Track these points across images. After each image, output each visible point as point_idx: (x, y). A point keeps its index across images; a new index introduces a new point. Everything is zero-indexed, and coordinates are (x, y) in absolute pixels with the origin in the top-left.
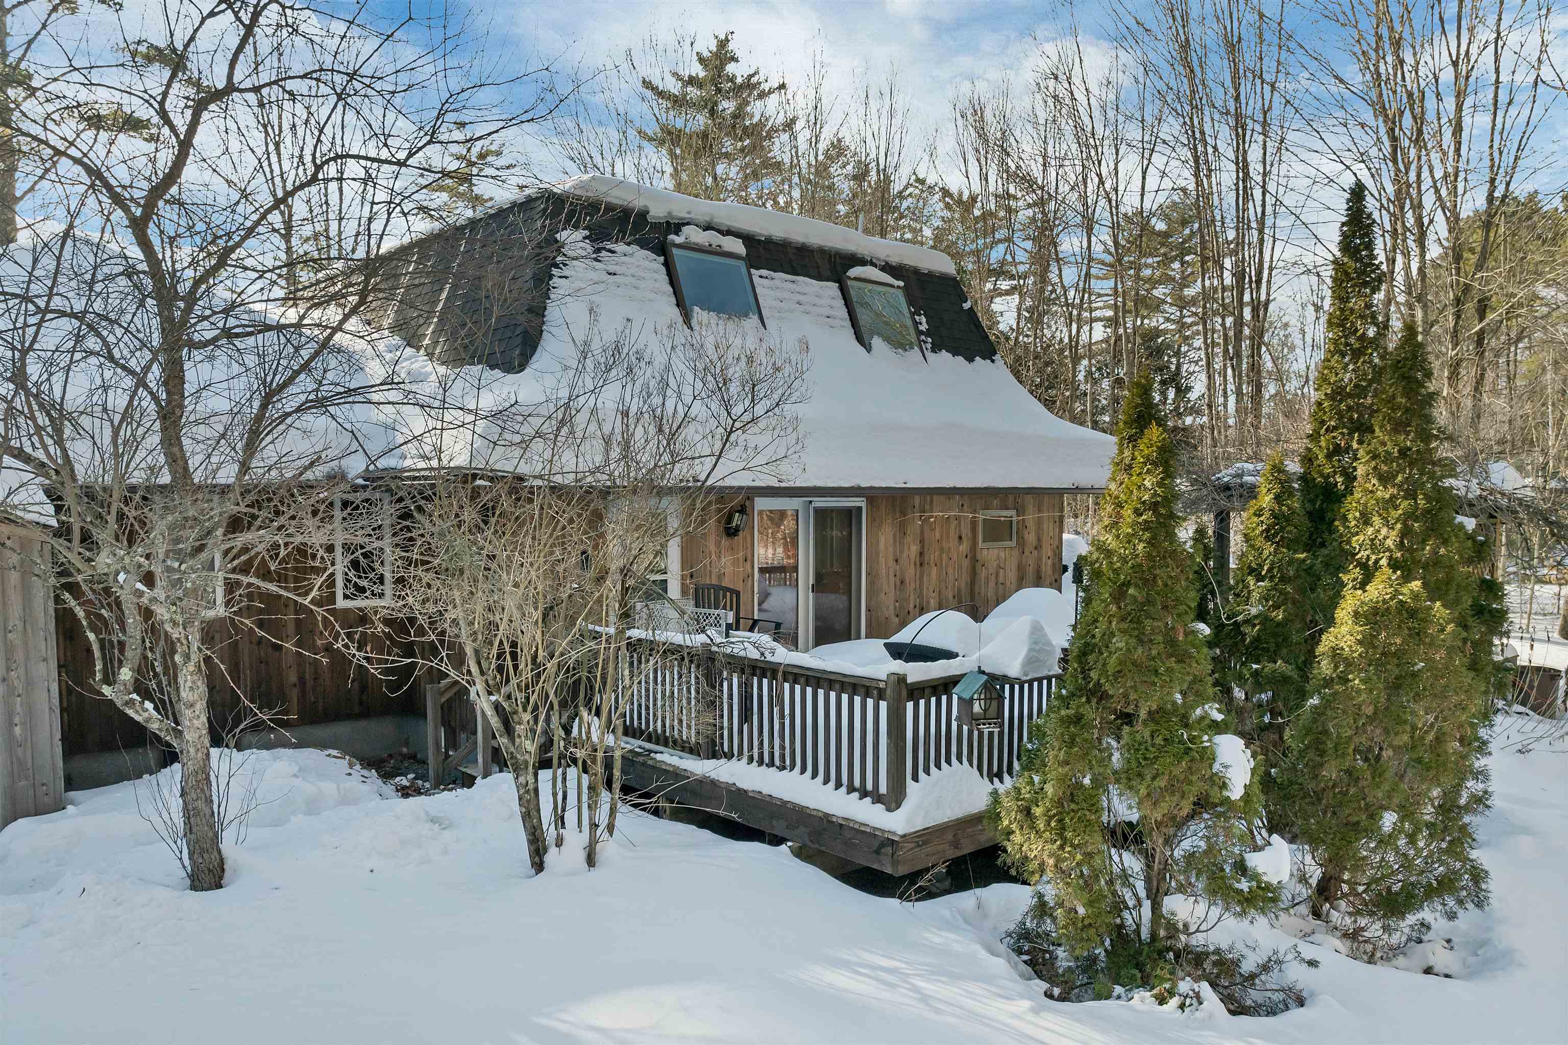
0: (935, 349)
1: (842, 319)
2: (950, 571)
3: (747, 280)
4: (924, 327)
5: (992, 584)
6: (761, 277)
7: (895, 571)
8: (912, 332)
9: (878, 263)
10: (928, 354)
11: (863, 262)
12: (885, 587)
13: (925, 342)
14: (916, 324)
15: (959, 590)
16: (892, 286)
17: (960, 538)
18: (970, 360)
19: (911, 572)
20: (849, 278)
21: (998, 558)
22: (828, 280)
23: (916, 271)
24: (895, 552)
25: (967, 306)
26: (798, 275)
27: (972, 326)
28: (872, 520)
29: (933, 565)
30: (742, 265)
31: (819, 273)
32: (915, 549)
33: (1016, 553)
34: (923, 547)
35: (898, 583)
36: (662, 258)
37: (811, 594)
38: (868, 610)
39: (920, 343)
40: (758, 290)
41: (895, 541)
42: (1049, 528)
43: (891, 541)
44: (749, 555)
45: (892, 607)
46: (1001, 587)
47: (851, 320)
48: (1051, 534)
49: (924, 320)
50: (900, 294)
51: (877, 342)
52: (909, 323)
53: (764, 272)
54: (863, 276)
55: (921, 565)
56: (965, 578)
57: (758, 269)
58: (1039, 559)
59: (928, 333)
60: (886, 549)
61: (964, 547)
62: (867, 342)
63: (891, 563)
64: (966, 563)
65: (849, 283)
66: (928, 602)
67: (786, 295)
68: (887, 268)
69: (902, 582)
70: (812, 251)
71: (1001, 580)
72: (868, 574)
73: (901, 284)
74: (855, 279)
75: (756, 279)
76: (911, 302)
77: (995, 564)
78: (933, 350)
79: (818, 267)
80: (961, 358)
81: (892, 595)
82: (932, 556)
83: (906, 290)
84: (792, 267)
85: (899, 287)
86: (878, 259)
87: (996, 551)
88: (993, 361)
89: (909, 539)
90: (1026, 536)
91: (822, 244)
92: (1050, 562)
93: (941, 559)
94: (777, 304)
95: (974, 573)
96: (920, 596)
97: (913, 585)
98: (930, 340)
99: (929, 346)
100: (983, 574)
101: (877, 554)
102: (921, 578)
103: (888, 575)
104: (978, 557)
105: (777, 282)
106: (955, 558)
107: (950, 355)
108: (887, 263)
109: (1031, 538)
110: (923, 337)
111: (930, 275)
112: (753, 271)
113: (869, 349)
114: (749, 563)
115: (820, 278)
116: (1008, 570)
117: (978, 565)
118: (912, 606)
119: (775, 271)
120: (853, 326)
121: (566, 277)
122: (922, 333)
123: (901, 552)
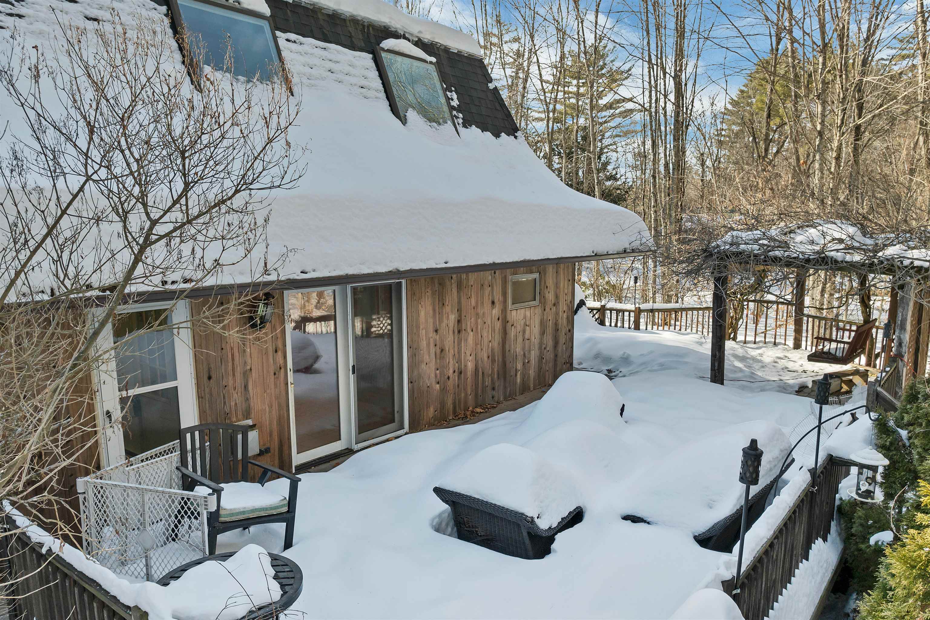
0: (466, 124)
1: (377, 91)
2: (485, 334)
3: (272, 44)
4: (455, 103)
5: (520, 339)
6: (288, 40)
7: (435, 341)
8: (446, 109)
9: (411, 38)
10: (460, 128)
11: (396, 35)
12: (426, 358)
13: (457, 118)
14: (448, 99)
15: (492, 350)
16: (424, 61)
17: (493, 303)
18: (497, 135)
19: (449, 341)
20: (383, 49)
21: (525, 317)
22: (361, 50)
23: (446, 50)
24: (434, 323)
25: (491, 86)
26: (330, 42)
27: (497, 104)
28: (412, 294)
29: (469, 330)
30: (265, 25)
31: (352, 42)
32: (453, 317)
33: (538, 311)
34: (460, 316)
35: (438, 351)
36: (164, 9)
37: (352, 376)
38: (411, 382)
39: (453, 118)
40: (284, 54)
41: (434, 310)
42: (564, 284)
43: (431, 312)
44: (280, 345)
45: (433, 375)
46: (527, 342)
47: (386, 91)
48: (566, 291)
49: (455, 96)
50: (432, 68)
51: (412, 115)
52: (443, 100)
53: (292, 36)
54: (397, 49)
55: (459, 332)
56: (498, 338)
57: (284, 31)
58: (557, 314)
59: (459, 109)
60: (426, 321)
61: (496, 312)
62: (402, 115)
63: (432, 334)
64: (498, 325)
65: (384, 55)
66: (466, 366)
67: (317, 61)
68: (419, 43)
69: (442, 350)
70: (344, 20)
71: (527, 336)
72: (409, 347)
73: (434, 60)
74: (389, 51)
75: (282, 42)
76: (443, 77)
77: (522, 323)
78: (465, 126)
79: (351, 37)
80: (488, 134)
81: (433, 365)
82: (468, 323)
83: (439, 65)
84: (323, 33)
85: (431, 63)
86: (412, 35)
87: (523, 311)
88: (516, 137)
89: (448, 309)
90: (547, 295)
91: (355, 13)
92: (565, 315)
93: (477, 323)
94: (307, 70)
95: (505, 332)
96: (459, 361)
97: (452, 351)
98: (461, 115)
99: (461, 121)
100: (512, 333)
101: (418, 327)
102: (459, 344)
103: (428, 345)
104: (509, 318)
105: (305, 48)
106: (489, 322)
107: (479, 131)
108: (420, 39)
109: (550, 296)
110: (455, 113)
111: (459, 54)
112: (278, 33)
113: (404, 120)
114: (280, 353)
115: (353, 47)
116: (532, 326)
117: (509, 325)
118: (451, 371)
119: (304, 36)
120: (388, 98)
121: (20, 16)
122: (452, 108)
123: (441, 321)
